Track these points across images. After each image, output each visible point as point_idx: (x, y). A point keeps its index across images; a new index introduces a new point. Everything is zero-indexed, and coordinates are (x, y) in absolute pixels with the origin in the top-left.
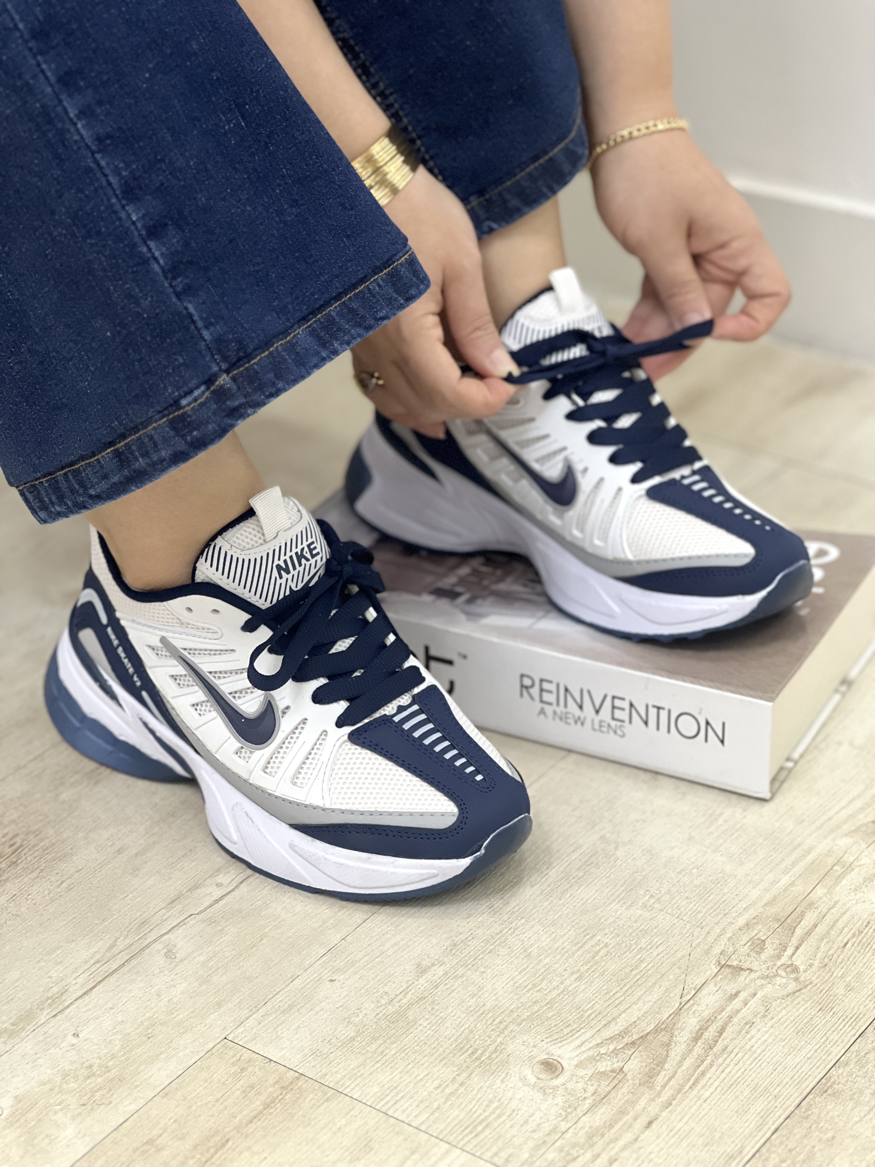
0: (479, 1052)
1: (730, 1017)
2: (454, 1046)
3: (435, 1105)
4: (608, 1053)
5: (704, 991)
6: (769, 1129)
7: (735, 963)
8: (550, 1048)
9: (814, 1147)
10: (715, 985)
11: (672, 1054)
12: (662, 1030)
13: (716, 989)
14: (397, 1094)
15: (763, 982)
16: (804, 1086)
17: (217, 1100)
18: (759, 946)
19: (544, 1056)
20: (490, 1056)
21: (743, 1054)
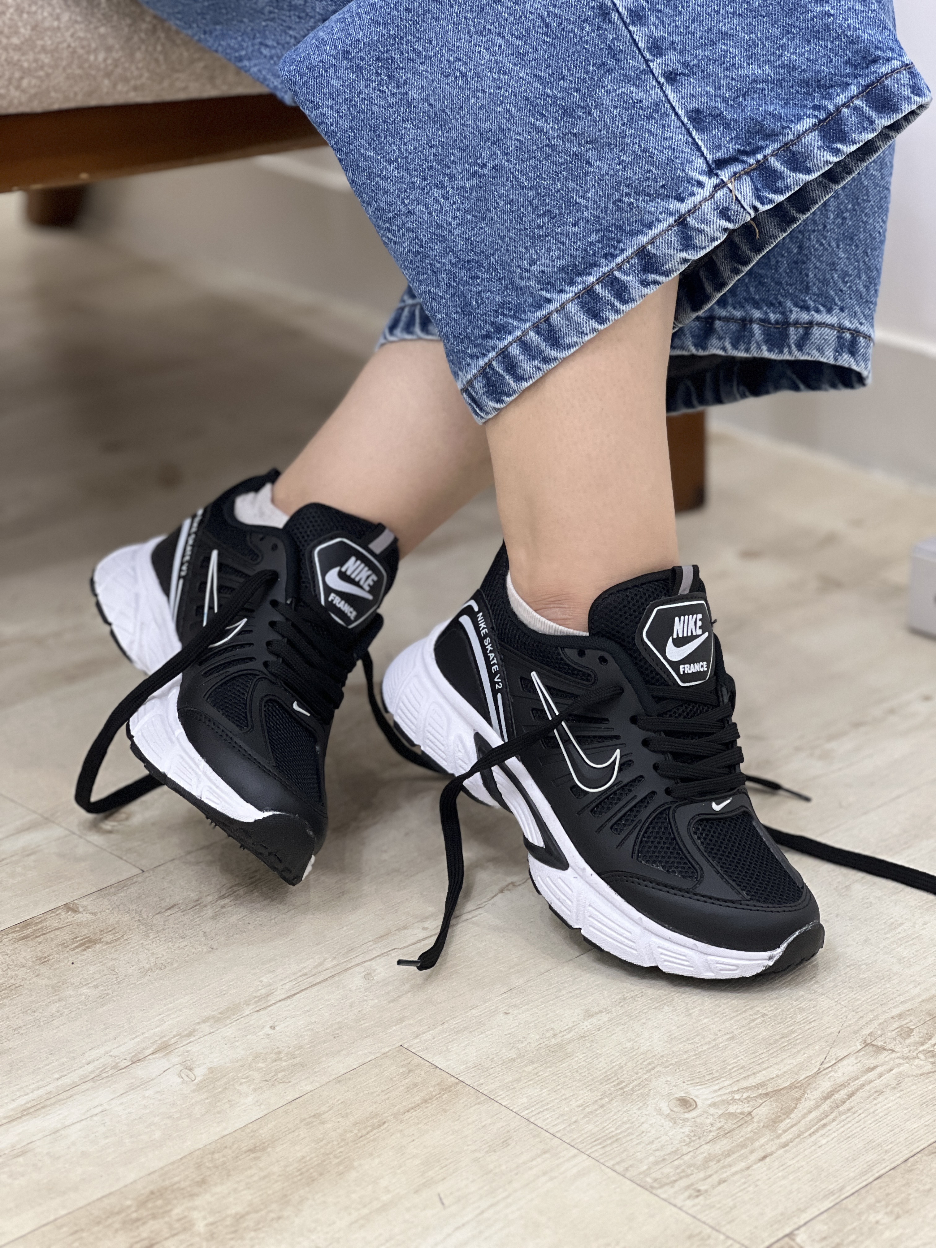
0: (624, 1084)
1: (863, 1085)
2: (602, 1076)
3: (574, 1119)
4: (742, 1099)
5: (844, 1062)
6: (873, 1175)
7: (879, 1044)
8: (690, 1089)
10: (856, 1059)
11: (800, 1106)
12: (796, 1087)
13: (856, 1062)
14: (542, 1106)
15: (902, 1061)
16: (915, 1145)
18: (906, 1033)
19: (681, 1094)
20: (633, 1088)
21: (866, 1115)
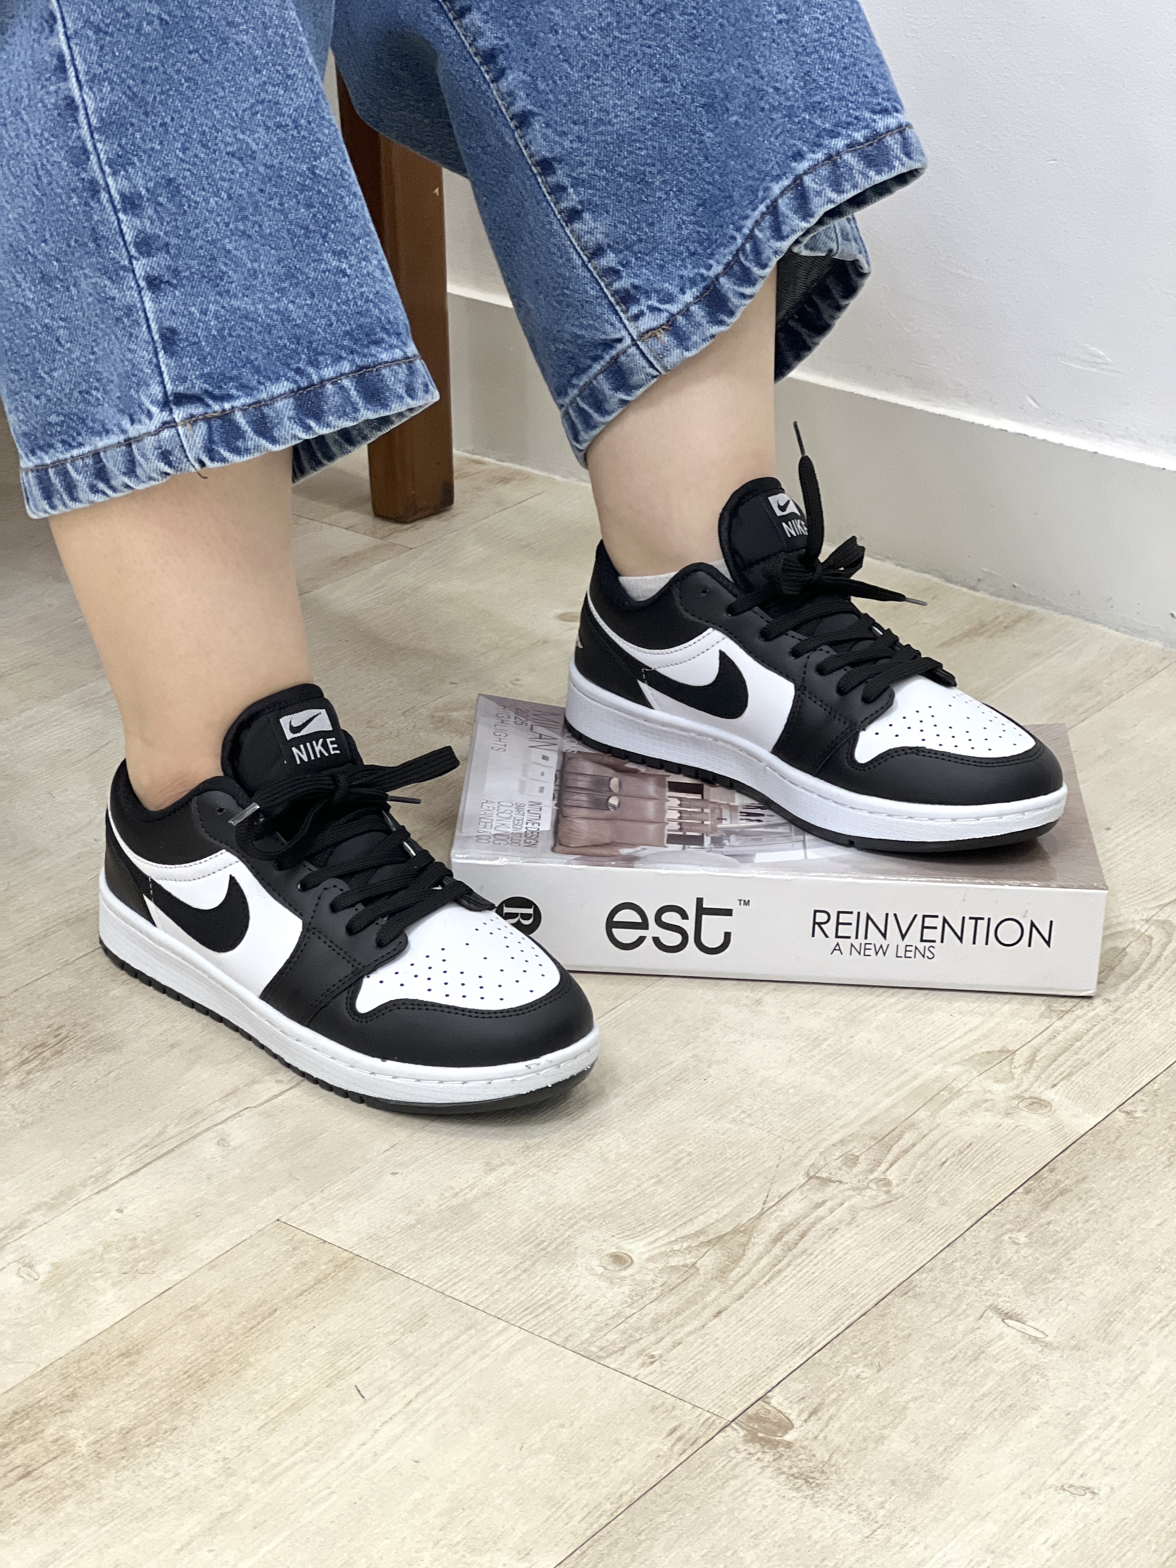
0: (546, 1243)
1: (814, 1224)
3: (496, 1287)
4: (681, 1250)
5: (791, 1198)
6: (843, 1323)
7: (824, 1175)
8: (621, 1243)
9: (888, 1342)
10: (801, 1194)
11: (749, 1253)
12: (741, 1232)
13: (802, 1197)
14: (456, 1277)
15: (852, 1193)
16: (884, 1287)
17: (267, 1274)
18: (851, 1161)
19: (614, 1250)
20: (557, 1248)
21: (824, 1257)
